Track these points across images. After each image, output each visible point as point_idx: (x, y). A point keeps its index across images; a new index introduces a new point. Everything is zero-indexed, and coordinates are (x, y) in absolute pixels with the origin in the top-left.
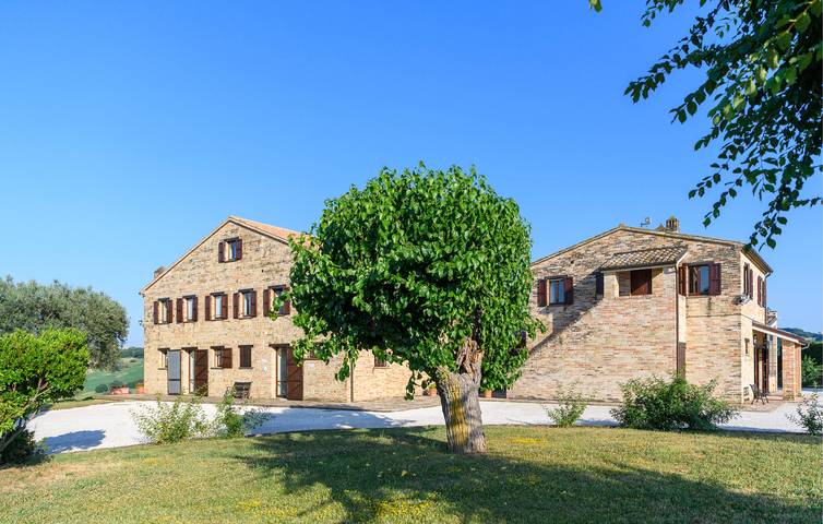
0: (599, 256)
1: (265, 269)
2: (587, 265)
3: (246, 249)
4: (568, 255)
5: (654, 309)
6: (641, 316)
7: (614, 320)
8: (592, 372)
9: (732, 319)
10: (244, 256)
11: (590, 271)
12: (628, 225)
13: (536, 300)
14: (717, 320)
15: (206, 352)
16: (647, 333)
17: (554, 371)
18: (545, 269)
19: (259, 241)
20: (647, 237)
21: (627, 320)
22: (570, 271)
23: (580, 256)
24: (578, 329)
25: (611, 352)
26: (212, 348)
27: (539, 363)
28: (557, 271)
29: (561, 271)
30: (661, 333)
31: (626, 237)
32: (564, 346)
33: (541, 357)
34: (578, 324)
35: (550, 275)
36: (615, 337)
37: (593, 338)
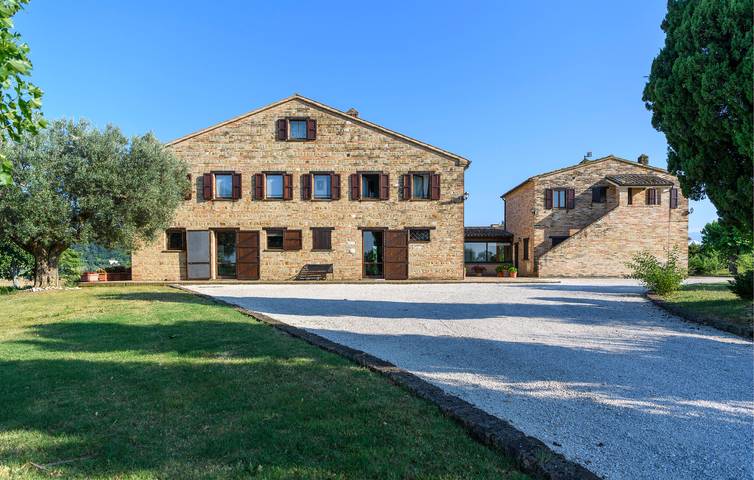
0: (595, 176)
1: (351, 153)
2: (586, 181)
3: (323, 132)
4: (571, 172)
5: (655, 214)
6: (646, 219)
7: (627, 221)
8: (610, 256)
9: (683, 224)
10: (319, 137)
11: (588, 186)
12: (616, 156)
13: (542, 203)
14: (673, 224)
15: (257, 233)
16: (650, 230)
17: (579, 256)
18: (551, 181)
19: (343, 126)
20: (629, 166)
21: (636, 221)
22: (572, 184)
23: (580, 174)
24: (599, 226)
25: (624, 243)
26: (264, 229)
27: (568, 250)
28: (561, 183)
29: (564, 183)
30: (659, 230)
31: (615, 165)
32: (588, 238)
33: (569, 246)
34: (599, 222)
35: (555, 186)
36: (627, 232)
37: (611, 233)
